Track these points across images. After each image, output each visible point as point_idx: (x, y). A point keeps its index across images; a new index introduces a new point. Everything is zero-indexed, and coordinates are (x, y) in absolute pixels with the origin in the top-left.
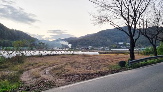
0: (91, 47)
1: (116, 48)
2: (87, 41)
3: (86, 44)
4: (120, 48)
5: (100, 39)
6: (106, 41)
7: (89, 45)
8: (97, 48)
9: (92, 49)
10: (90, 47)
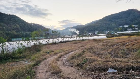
0: (98, 32)
1: (122, 31)
2: (93, 27)
3: (92, 29)
4: (126, 30)
5: (105, 25)
6: (111, 25)
7: (96, 30)
8: (103, 32)
10: (96, 32)
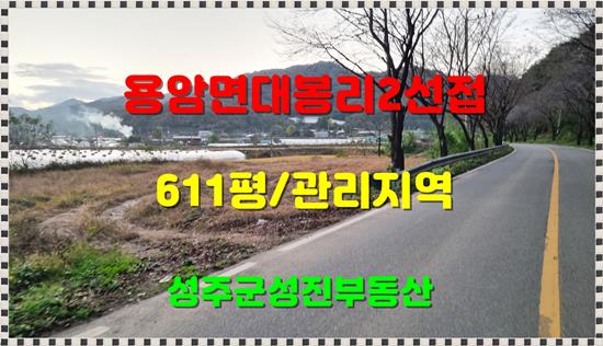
1: (296, 135)
4: (309, 135)
7: (201, 126)
8: (232, 137)
9: (214, 140)
